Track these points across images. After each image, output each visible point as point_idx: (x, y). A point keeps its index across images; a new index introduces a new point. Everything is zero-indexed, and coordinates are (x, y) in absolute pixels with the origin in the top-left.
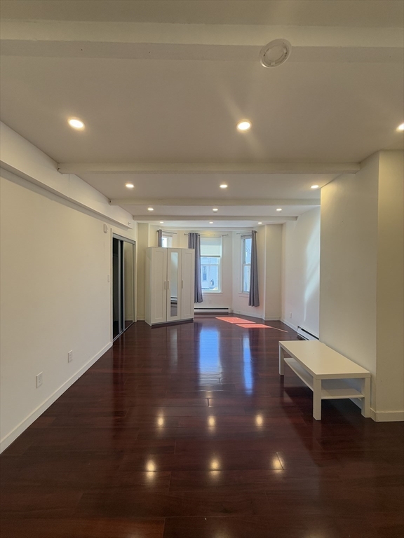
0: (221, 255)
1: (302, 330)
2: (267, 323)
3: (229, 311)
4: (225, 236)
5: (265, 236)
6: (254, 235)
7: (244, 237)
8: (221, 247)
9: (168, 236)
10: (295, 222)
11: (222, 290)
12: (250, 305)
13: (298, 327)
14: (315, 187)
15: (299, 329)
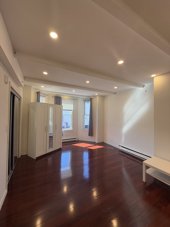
0: (73, 110)
1: (122, 147)
2: (99, 144)
3: (77, 140)
4: (74, 99)
5: (97, 101)
6: (91, 100)
7: (85, 101)
8: (73, 105)
9: (43, 96)
10: (114, 95)
11: (73, 129)
12: (89, 135)
13: (119, 146)
14: (153, 76)
15: (120, 147)
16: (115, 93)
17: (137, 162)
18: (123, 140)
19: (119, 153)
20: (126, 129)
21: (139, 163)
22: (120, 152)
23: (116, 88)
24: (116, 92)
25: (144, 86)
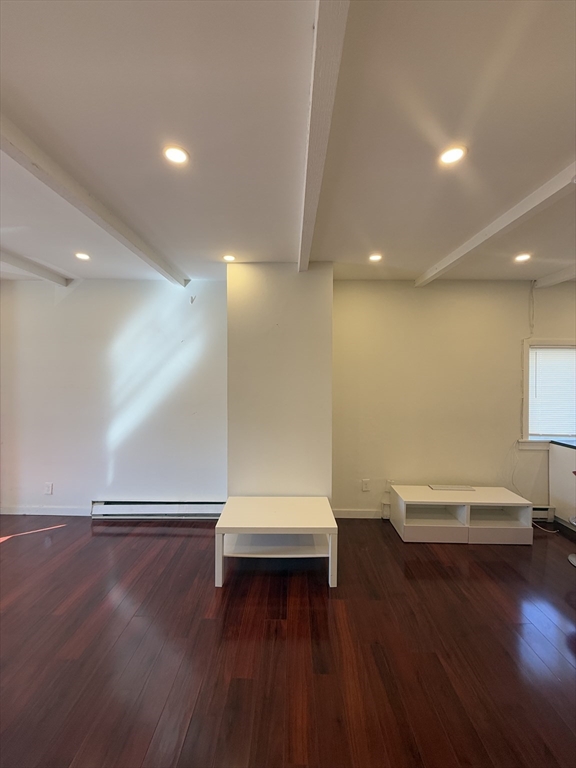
1: (107, 503)
13: (93, 502)
14: (229, 258)
15: (96, 506)
16: (67, 281)
17: (175, 536)
18: (110, 476)
19: (95, 534)
20: (120, 429)
21: (181, 536)
22: (100, 529)
23: (83, 256)
24: (70, 275)
25: (187, 282)
